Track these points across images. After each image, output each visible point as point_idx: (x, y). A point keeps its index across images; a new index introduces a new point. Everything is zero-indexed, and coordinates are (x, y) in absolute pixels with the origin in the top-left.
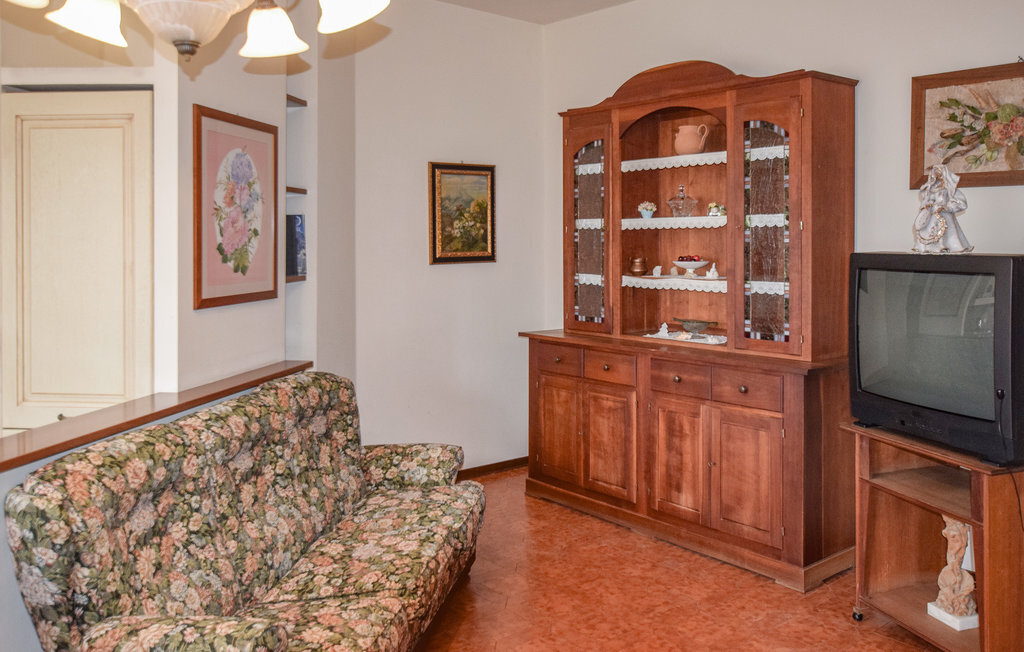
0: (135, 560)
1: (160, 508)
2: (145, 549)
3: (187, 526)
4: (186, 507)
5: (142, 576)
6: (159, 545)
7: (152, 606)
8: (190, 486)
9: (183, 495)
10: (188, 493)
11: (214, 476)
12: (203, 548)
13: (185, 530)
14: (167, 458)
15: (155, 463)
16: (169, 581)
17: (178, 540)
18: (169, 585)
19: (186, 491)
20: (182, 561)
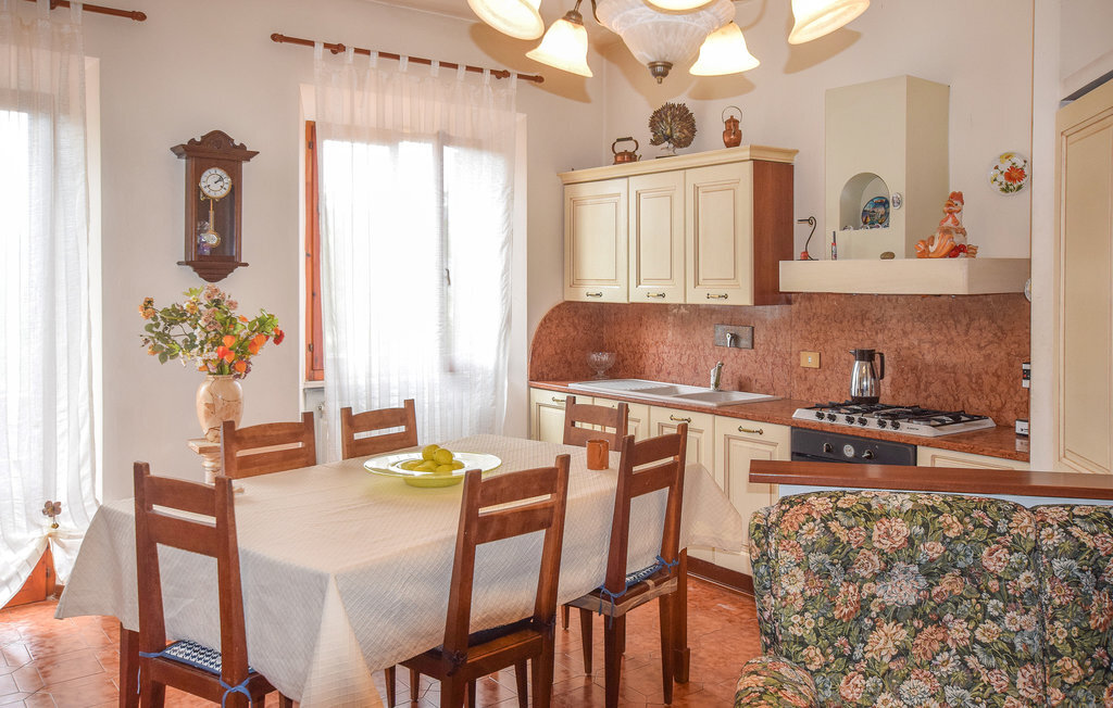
0: (873, 628)
1: (936, 590)
2: (892, 624)
3: (972, 631)
4: (978, 607)
5: (868, 648)
6: (918, 631)
7: (857, 682)
8: (994, 585)
9: (981, 592)
10: (988, 592)
11: (1048, 590)
12: (990, 669)
13: (968, 634)
14: (951, 534)
15: (926, 534)
16: (908, 675)
17: (954, 640)
18: (904, 679)
19: (986, 588)
20: (948, 665)
